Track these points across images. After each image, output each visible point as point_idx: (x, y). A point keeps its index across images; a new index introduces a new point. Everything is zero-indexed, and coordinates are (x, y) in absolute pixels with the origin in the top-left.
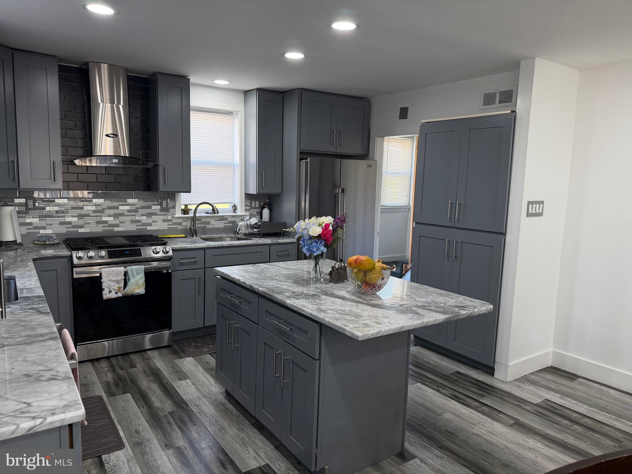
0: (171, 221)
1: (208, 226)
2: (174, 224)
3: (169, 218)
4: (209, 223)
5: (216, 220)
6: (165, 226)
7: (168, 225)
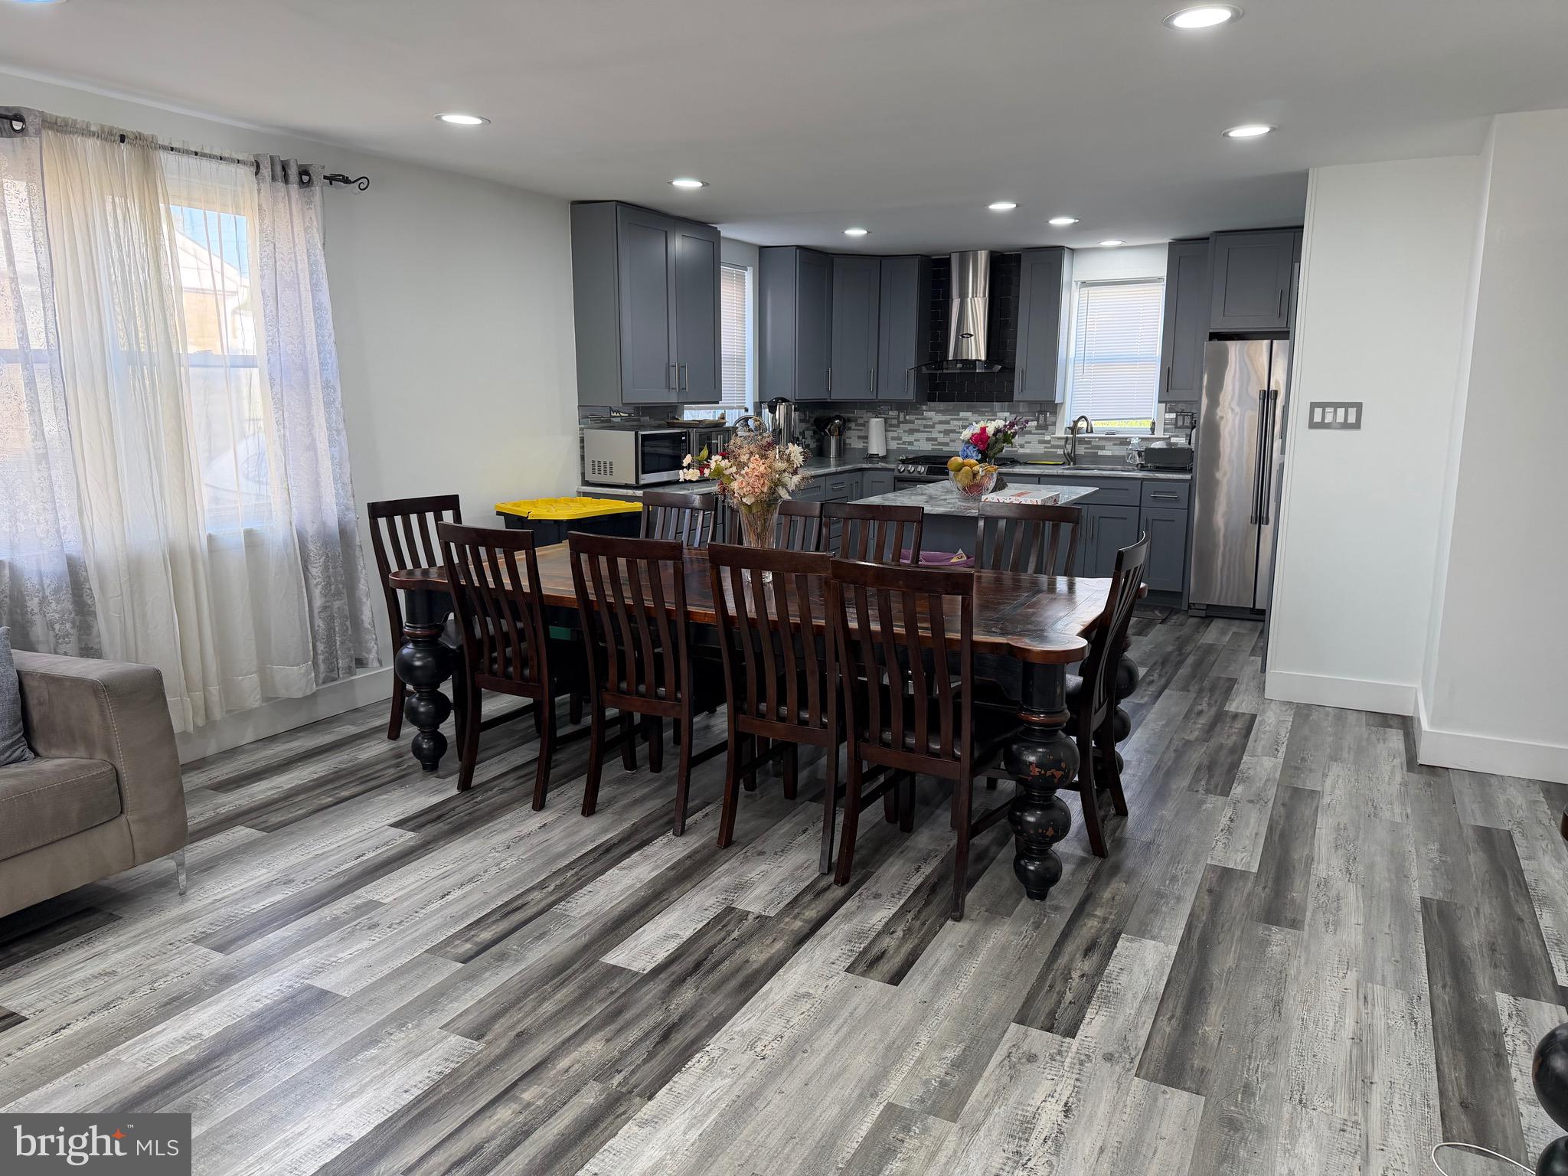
0: (1048, 442)
1: (1100, 453)
2: (1053, 447)
3: (1047, 438)
4: (1102, 448)
5: (1114, 444)
6: (1040, 449)
7: (1045, 448)
